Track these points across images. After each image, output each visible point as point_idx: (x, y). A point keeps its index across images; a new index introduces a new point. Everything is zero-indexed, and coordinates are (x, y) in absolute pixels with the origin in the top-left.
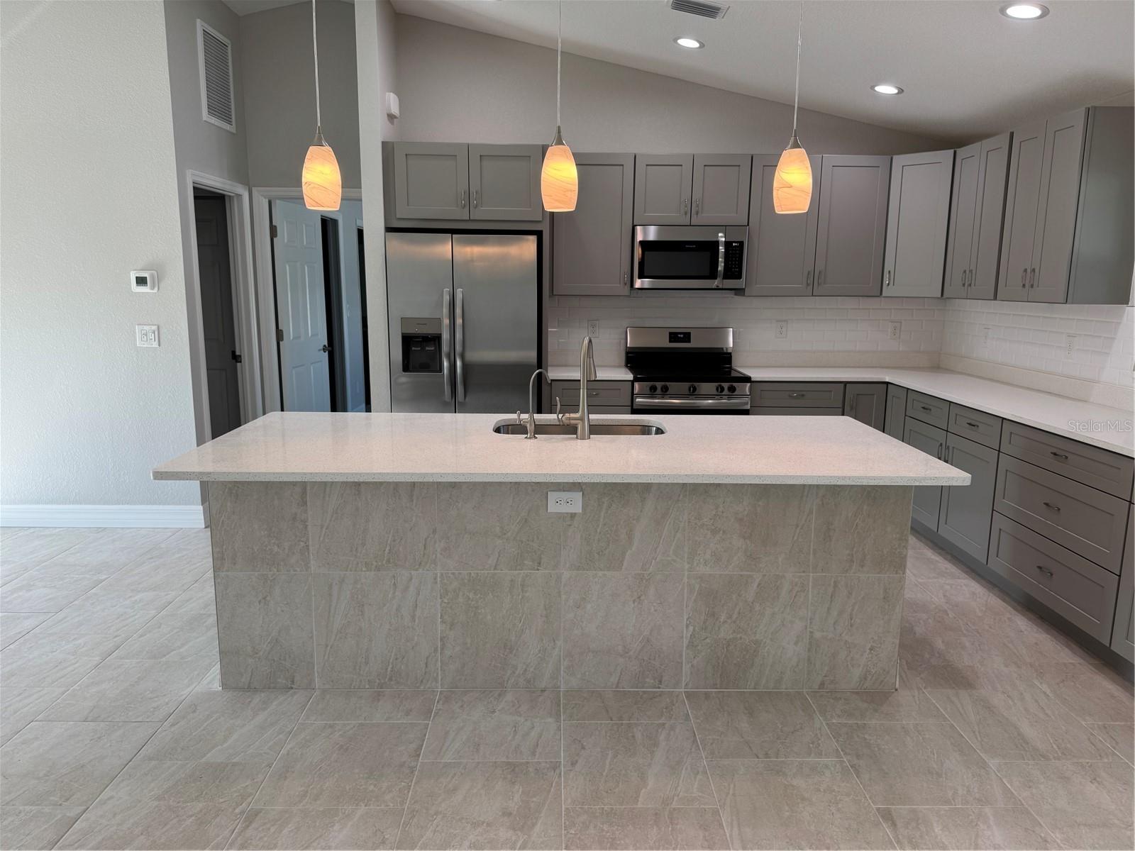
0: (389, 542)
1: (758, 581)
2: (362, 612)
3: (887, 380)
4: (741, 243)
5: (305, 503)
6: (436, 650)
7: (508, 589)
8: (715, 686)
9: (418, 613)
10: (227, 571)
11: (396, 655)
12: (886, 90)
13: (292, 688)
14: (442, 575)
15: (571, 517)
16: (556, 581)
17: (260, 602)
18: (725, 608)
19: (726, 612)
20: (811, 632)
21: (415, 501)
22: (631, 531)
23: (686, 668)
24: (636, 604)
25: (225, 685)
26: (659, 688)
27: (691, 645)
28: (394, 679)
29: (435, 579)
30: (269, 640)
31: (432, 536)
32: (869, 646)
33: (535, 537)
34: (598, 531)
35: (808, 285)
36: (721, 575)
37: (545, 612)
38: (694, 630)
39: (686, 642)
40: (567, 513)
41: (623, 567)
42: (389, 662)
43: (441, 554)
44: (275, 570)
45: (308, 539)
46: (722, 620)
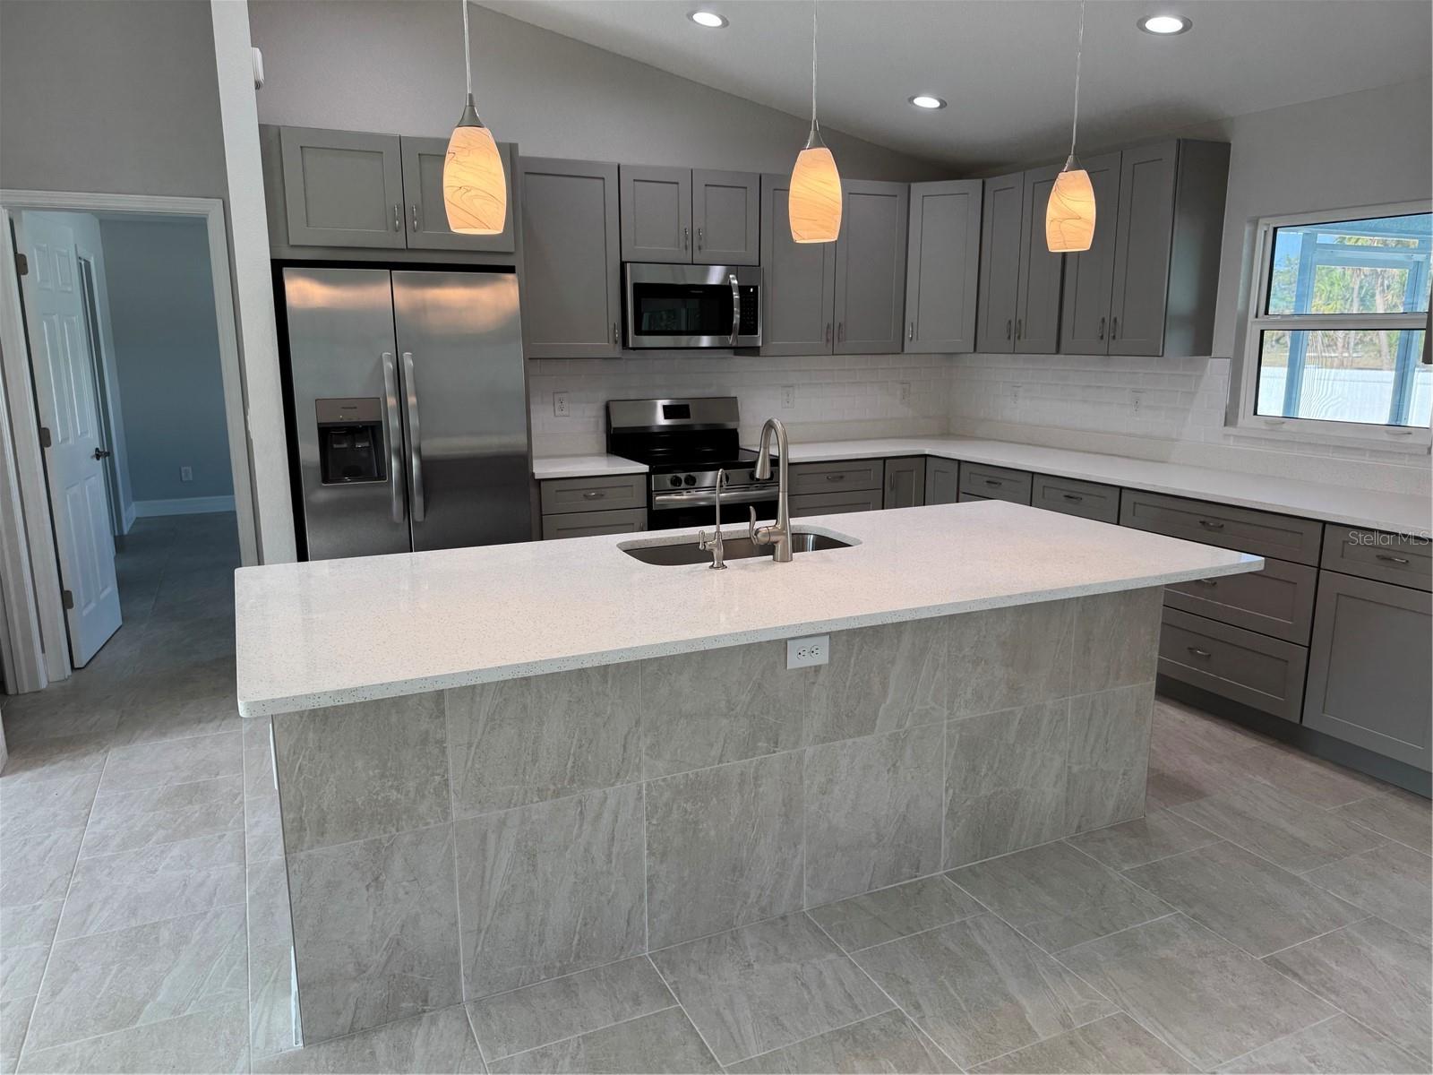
0: (572, 752)
1: (1019, 716)
2: (534, 866)
3: (927, 453)
4: (756, 288)
5: (443, 712)
6: (641, 897)
7: (737, 788)
8: (975, 858)
9: (615, 850)
10: (311, 847)
11: (584, 919)
12: (927, 102)
13: (424, 1011)
14: (649, 785)
15: (815, 671)
16: (797, 762)
17: (368, 887)
18: (987, 757)
19: (986, 762)
20: (1069, 767)
21: (610, 682)
22: (885, 679)
23: (945, 843)
24: (891, 774)
25: (309, 1039)
26: (916, 877)
27: (952, 813)
28: (581, 954)
29: (640, 792)
30: (384, 946)
31: (634, 729)
32: (1122, 771)
33: (771, 706)
34: (848, 684)
35: (828, 340)
36: (982, 716)
37: (783, 809)
38: (954, 793)
39: (944, 811)
40: (810, 667)
41: (877, 728)
42: (575, 932)
43: (647, 754)
44: (394, 830)
45: (446, 770)
46: (982, 774)
